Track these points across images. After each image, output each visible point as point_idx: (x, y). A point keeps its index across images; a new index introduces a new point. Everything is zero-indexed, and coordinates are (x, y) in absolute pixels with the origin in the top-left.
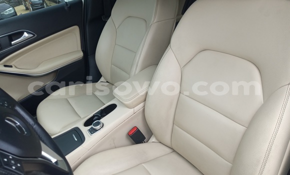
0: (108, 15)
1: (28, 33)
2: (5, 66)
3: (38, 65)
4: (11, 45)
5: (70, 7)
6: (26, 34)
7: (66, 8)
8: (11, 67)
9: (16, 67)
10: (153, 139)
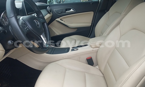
0: (108, 10)
1: (73, 10)
2: (61, 20)
3: (72, 23)
4: (65, 13)
5: (93, 3)
6: (72, 10)
7: (91, 3)
8: (62, 20)
9: (64, 21)
10: (97, 67)
